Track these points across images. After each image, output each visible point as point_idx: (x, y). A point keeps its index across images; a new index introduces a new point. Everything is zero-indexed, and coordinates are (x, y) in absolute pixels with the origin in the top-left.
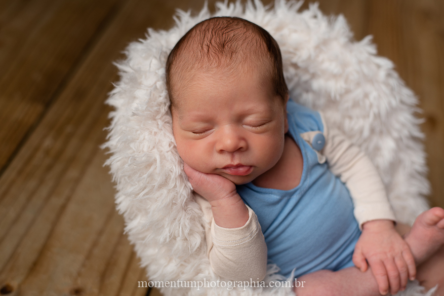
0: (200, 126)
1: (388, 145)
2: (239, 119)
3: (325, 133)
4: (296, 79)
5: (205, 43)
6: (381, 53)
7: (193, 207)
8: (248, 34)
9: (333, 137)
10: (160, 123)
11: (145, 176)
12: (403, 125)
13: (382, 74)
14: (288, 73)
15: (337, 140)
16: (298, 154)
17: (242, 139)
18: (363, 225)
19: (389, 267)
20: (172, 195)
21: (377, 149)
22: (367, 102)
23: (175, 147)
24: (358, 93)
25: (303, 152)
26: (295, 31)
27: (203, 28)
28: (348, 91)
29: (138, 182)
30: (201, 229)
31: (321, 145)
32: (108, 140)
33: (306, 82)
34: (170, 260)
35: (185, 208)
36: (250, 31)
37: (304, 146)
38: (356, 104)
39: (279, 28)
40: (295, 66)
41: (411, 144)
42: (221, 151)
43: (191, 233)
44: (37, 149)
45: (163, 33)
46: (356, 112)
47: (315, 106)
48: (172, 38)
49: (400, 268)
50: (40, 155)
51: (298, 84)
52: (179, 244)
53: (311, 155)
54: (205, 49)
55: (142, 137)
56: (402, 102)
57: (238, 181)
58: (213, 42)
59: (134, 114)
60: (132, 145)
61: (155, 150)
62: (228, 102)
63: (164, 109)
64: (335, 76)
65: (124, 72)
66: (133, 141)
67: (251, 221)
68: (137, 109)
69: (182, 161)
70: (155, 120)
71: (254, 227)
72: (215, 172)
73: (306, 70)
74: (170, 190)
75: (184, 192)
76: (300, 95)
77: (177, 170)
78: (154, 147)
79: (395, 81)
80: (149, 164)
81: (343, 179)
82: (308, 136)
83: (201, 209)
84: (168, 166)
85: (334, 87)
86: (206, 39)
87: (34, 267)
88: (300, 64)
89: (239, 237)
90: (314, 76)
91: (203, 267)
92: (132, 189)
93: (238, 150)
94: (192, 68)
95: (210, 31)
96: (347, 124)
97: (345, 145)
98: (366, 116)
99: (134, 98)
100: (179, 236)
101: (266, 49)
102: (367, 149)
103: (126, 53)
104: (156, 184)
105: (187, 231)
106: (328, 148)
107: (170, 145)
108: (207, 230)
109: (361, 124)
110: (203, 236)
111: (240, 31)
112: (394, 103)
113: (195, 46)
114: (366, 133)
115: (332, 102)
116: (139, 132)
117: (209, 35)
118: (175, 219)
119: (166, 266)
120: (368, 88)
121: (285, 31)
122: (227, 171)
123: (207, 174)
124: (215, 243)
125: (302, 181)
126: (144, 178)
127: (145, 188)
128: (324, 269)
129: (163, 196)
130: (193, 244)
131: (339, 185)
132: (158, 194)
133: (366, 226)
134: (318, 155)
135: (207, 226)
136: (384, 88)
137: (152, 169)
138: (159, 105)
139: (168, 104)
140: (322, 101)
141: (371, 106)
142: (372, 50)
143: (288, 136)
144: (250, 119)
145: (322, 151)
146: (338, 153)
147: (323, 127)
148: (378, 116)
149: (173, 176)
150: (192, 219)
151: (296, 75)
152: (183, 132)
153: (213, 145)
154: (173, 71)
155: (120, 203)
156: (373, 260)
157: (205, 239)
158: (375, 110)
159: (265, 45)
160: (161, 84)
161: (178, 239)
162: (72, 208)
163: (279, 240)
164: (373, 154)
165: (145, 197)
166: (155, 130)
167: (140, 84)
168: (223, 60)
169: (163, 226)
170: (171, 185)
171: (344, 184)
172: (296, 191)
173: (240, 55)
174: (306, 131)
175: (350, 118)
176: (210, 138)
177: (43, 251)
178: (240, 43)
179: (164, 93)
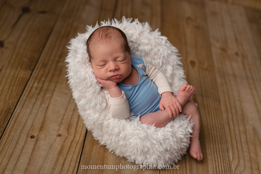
0: (102, 63)
1: (169, 68)
2: (115, 60)
3: (145, 65)
4: (133, 47)
5: (100, 35)
6: (162, 35)
7: (102, 93)
8: (114, 31)
9: (149, 66)
10: (87, 65)
11: (84, 83)
12: (174, 60)
13: (164, 42)
14: (130, 44)
15: (150, 67)
16: (137, 72)
17: (117, 66)
18: (161, 95)
19: (172, 107)
20: (94, 89)
21: (166, 70)
22: (160, 53)
23: (94, 73)
24: (156, 50)
25: (138, 71)
26: (131, 29)
27: (99, 30)
28: (152, 49)
29: (82, 86)
30: (105, 101)
31: (144, 69)
32: (68, 74)
33: (137, 47)
34: (95, 114)
35: (99, 93)
36: (115, 30)
37: (138, 69)
38: (155, 54)
39: (125, 29)
40: (132, 42)
41: (178, 67)
42: (110, 71)
43: (102, 102)
44: (32, 88)
45: (83, 34)
46: (156, 57)
47: (141, 56)
48: (87, 36)
49: (175, 108)
50: (34, 89)
51: (134, 49)
52: (98, 106)
53: (141, 72)
54: (101, 37)
55: (81, 70)
56: (172, 52)
57: (117, 81)
58: (103, 34)
59: (78, 62)
60: (78, 73)
61: (87, 74)
62: (111, 54)
63: (88, 60)
64: (147, 44)
65: (70, 50)
66: (78, 72)
67: (123, 95)
68: (79, 61)
69: (96, 77)
70: (85, 64)
71: (125, 97)
72: (109, 79)
73: (136, 43)
74: (93, 88)
75: (98, 88)
76: (135, 52)
77: (95, 80)
78: (86, 73)
79: (168, 44)
80: (85, 79)
81: (153, 81)
82: (139, 66)
83: (104, 94)
84: (92, 79)
85: (147, 48)
86: (100, 34)
87: (41, 129)
88: (133, 41)
89: (120, 101)
90: (139, 45)
91: (107, 114)
92: (80, 88)
93: (116, 70)
94: (97, 44)
95: (101, 31)
96: (153, 62)
97: (153, 68)
98: (160, 58)
99: (76, 57)
100: (98, 103)
101: (121, 35)
102: (162, 70)
103: (70, 43)
104: (88, 86)
105: (101, 101)
106: (147, 70)
107: (92, 72)
108: (107, 101)
109: (158, 61)
110: (106, 103)
111: (111, 30)
112: (169, 52)
113: (97, 37)
114: (161, 64)
115: (147, 54)
116: (80, 69)
117: (101, 33)
118: (96, 98)
119: (94, 116)
120: (159, 47)
121: (127, 30)
122: (113, 78)
123: (106, 80)
124: (111, 104)
125: (139, 81)
126: (84, 84)
127: (84, 88)
128: (150, 112)
129: (91, 90)
130: (103, 106)
131: (152, 83)
132: (89, 89)
133: (162, 95)
134: (144, 72)
135: (107, 99)
136: (165, 47)
137: (86, 81)
138: (86, 59)
139: (89, 58)
140: (143, 54)
141: (161, 54)
142: (159, 34)
143: (133, 66)
144: (119, 59)
145: (145, 71)
146: (151, 72)
147: (144, 63)
148: (164, 57)
149: (94, 83)
150: (102, 97)
151: (133, 45)
152: (96, 67)
153: (107, 69)
154: (90, 46)
155: (75, 96)
156: (166, 106)
157: (107, 104)
158: (163, 55)
159: (121, 34)
160: (85, 52)
161: (98, 105)
162: (51, 107)
163: (133, 103)
164: (164, 72)
165: (85, 91)
166: (86, 67)
167: (78, 52)
168: (107, 40)
169: (92, 100)
170: (94, 86)
171: (154, 83)
172: (137, 85)
173: (113, 38)
174: (138, 64)
175: (154, 59)
176: (106, 67)
177: (43, 123)
178: (112, 34)
179: (87, 55)
